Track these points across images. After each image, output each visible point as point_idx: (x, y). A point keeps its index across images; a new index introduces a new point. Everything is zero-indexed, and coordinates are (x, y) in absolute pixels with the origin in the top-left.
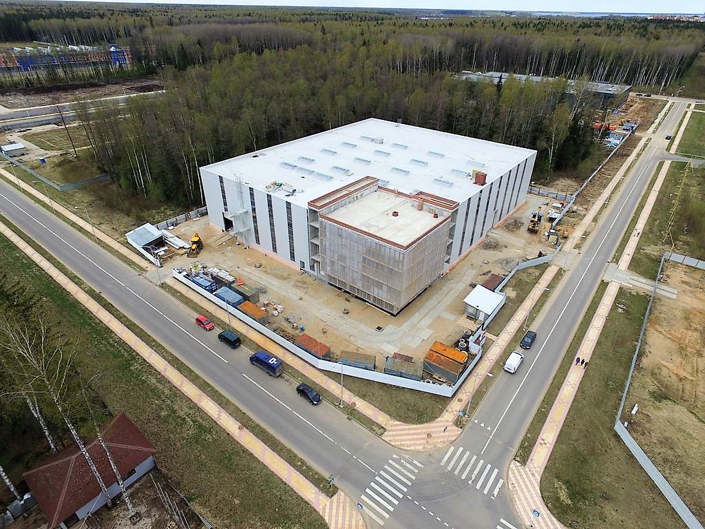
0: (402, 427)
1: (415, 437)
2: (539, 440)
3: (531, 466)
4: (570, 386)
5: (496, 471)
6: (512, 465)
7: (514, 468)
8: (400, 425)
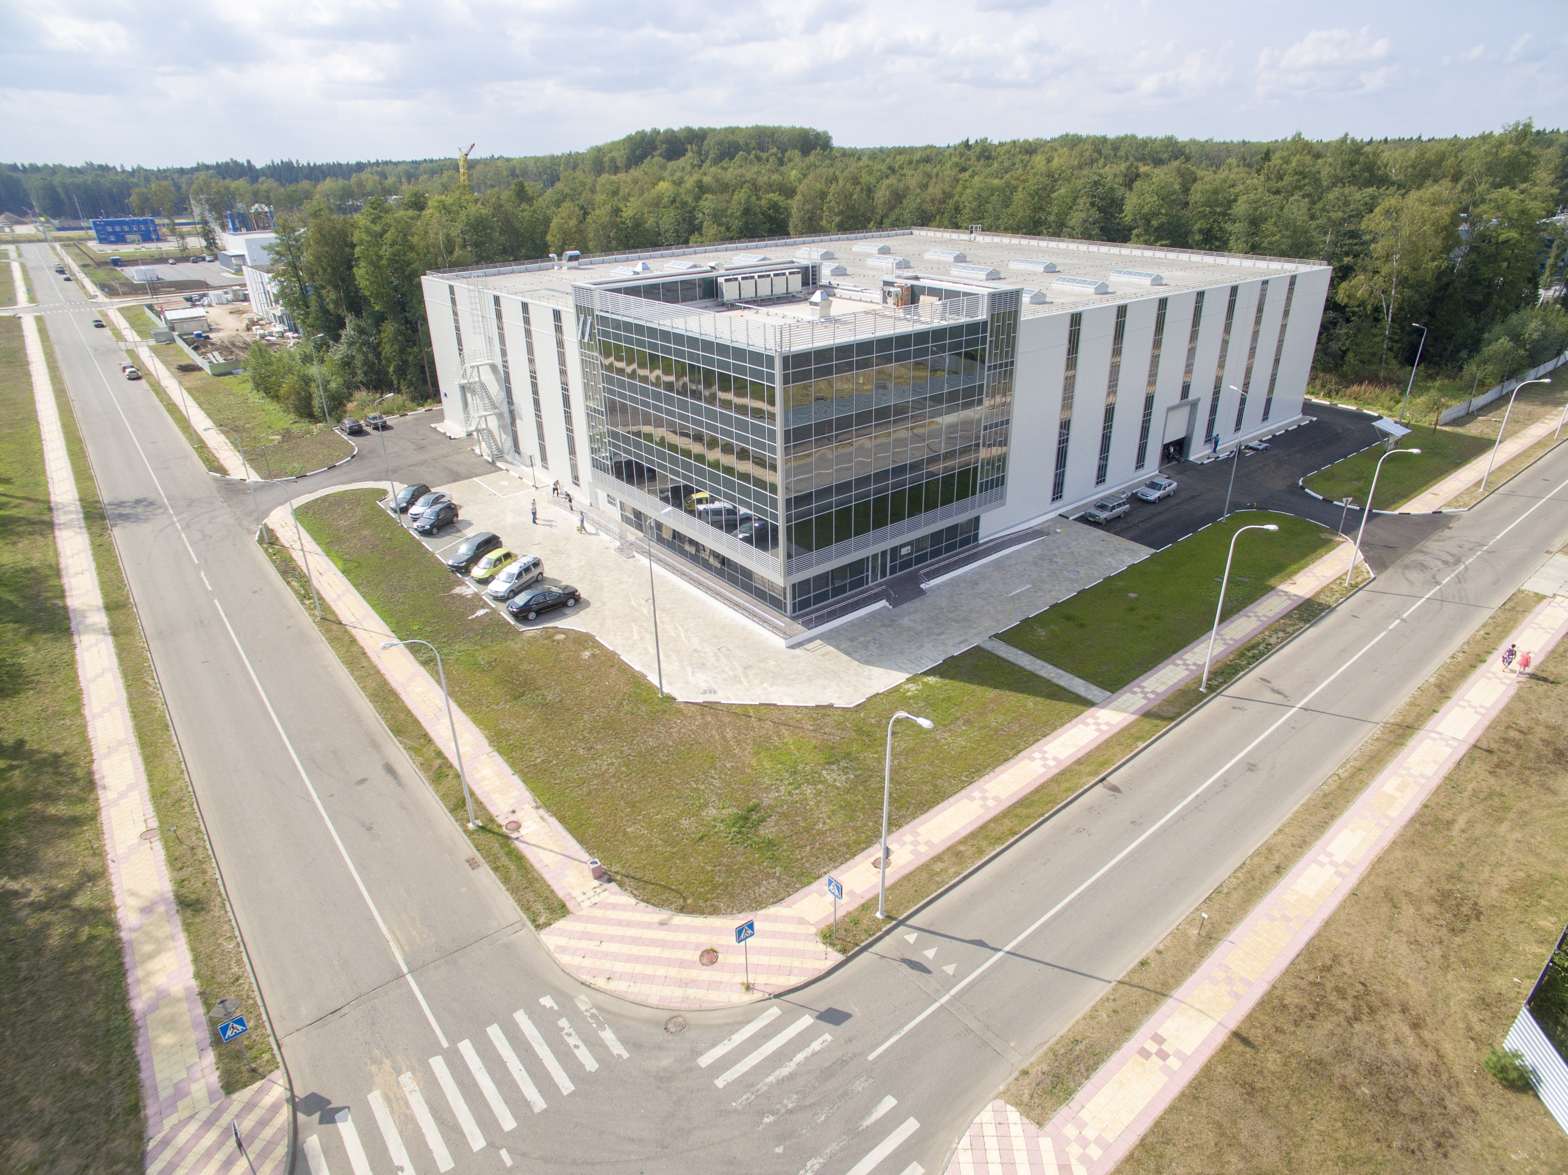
0: (626, 916)
1: (655, 952)
2: (1141, 1038)
3: (1070, 1131)
4: (1330, 870)
5: (911, 1125)
6: (986, 1116)
7: (990, 1130)
8: (624, 908)
